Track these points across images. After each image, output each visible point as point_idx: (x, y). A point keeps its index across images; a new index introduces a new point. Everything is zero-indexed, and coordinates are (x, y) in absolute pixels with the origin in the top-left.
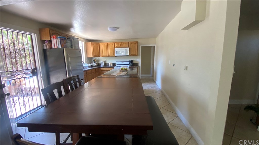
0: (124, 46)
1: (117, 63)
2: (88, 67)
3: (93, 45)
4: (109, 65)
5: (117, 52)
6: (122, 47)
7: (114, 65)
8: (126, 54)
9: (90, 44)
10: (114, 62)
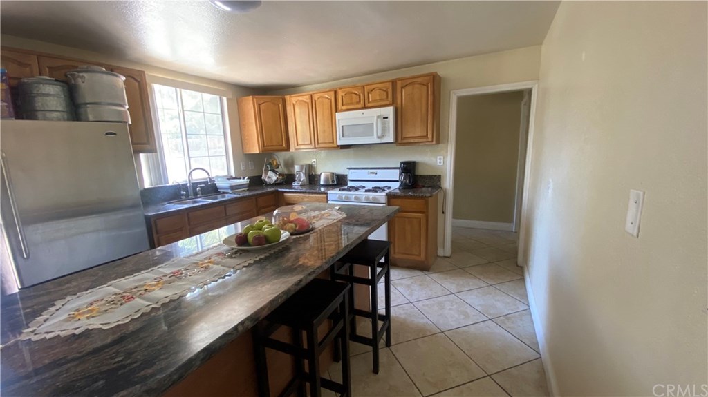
0: (373, 101)
1: (351, 175)
2: (229, 191)
3: (259, 105)
4: (322, 183)
5: (342, 126)
6: (365, 107)
7: (339, 181)
8: (378, 137)
9: (249, 103)
10: (341, 170)
